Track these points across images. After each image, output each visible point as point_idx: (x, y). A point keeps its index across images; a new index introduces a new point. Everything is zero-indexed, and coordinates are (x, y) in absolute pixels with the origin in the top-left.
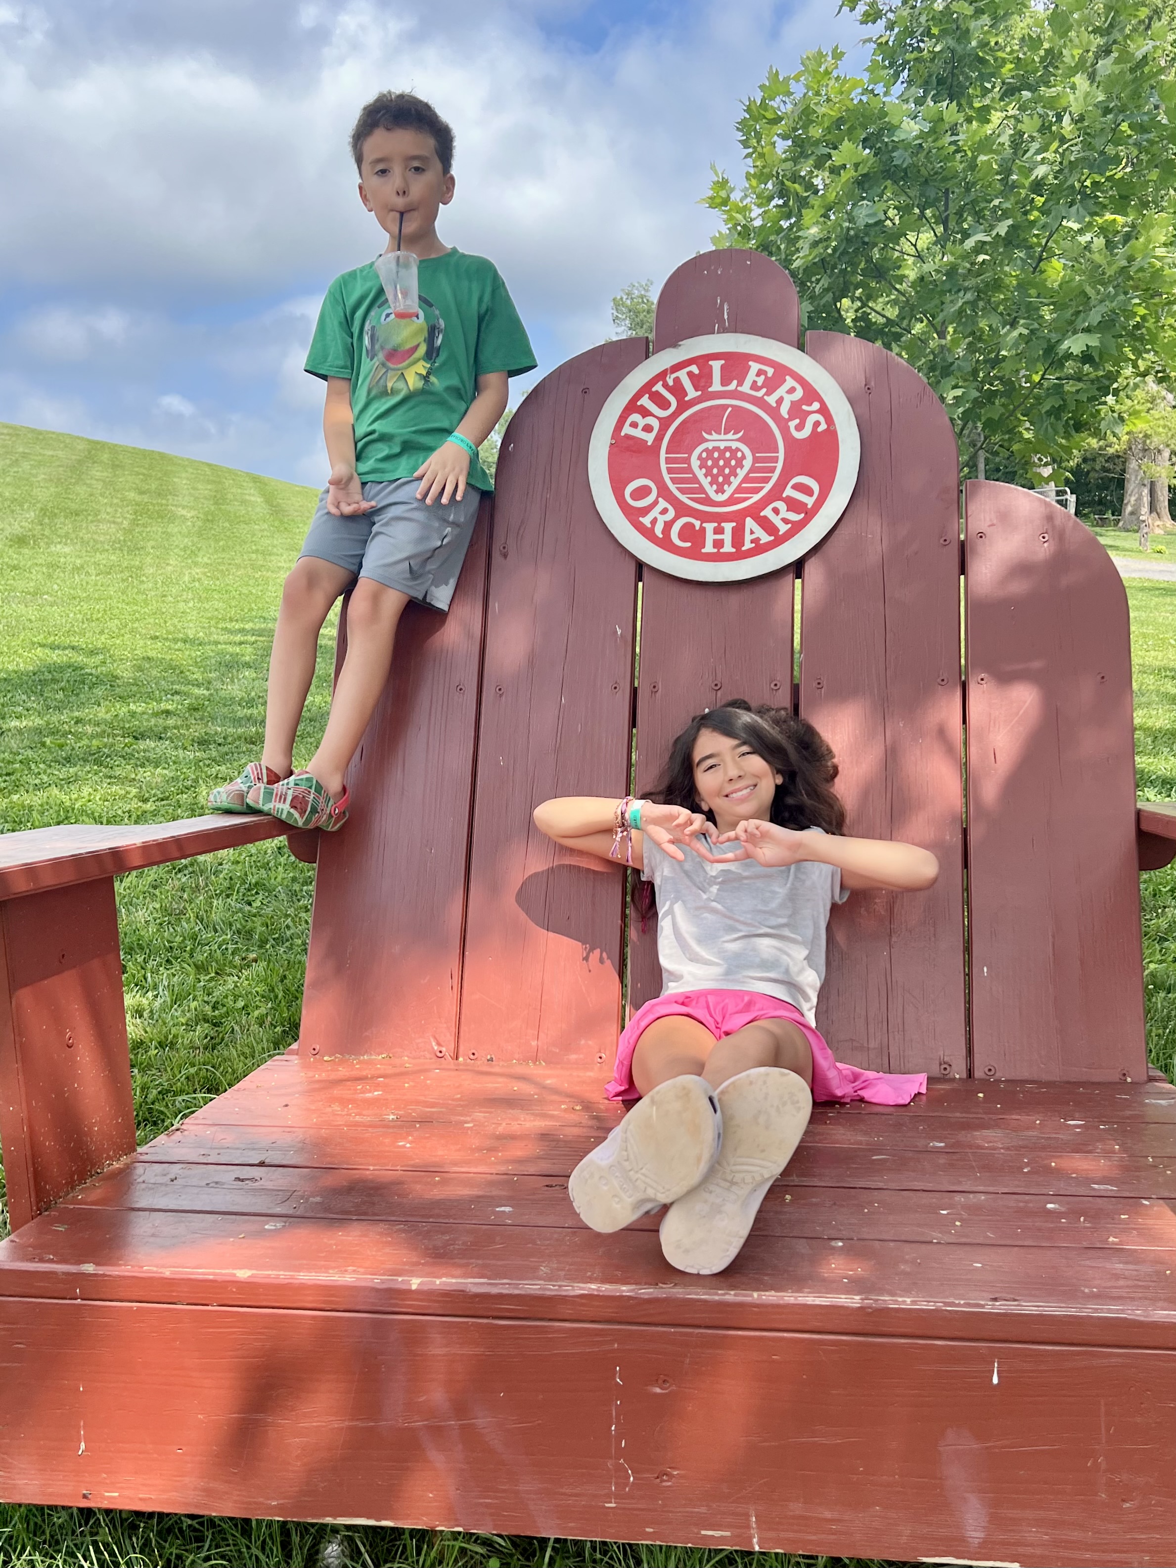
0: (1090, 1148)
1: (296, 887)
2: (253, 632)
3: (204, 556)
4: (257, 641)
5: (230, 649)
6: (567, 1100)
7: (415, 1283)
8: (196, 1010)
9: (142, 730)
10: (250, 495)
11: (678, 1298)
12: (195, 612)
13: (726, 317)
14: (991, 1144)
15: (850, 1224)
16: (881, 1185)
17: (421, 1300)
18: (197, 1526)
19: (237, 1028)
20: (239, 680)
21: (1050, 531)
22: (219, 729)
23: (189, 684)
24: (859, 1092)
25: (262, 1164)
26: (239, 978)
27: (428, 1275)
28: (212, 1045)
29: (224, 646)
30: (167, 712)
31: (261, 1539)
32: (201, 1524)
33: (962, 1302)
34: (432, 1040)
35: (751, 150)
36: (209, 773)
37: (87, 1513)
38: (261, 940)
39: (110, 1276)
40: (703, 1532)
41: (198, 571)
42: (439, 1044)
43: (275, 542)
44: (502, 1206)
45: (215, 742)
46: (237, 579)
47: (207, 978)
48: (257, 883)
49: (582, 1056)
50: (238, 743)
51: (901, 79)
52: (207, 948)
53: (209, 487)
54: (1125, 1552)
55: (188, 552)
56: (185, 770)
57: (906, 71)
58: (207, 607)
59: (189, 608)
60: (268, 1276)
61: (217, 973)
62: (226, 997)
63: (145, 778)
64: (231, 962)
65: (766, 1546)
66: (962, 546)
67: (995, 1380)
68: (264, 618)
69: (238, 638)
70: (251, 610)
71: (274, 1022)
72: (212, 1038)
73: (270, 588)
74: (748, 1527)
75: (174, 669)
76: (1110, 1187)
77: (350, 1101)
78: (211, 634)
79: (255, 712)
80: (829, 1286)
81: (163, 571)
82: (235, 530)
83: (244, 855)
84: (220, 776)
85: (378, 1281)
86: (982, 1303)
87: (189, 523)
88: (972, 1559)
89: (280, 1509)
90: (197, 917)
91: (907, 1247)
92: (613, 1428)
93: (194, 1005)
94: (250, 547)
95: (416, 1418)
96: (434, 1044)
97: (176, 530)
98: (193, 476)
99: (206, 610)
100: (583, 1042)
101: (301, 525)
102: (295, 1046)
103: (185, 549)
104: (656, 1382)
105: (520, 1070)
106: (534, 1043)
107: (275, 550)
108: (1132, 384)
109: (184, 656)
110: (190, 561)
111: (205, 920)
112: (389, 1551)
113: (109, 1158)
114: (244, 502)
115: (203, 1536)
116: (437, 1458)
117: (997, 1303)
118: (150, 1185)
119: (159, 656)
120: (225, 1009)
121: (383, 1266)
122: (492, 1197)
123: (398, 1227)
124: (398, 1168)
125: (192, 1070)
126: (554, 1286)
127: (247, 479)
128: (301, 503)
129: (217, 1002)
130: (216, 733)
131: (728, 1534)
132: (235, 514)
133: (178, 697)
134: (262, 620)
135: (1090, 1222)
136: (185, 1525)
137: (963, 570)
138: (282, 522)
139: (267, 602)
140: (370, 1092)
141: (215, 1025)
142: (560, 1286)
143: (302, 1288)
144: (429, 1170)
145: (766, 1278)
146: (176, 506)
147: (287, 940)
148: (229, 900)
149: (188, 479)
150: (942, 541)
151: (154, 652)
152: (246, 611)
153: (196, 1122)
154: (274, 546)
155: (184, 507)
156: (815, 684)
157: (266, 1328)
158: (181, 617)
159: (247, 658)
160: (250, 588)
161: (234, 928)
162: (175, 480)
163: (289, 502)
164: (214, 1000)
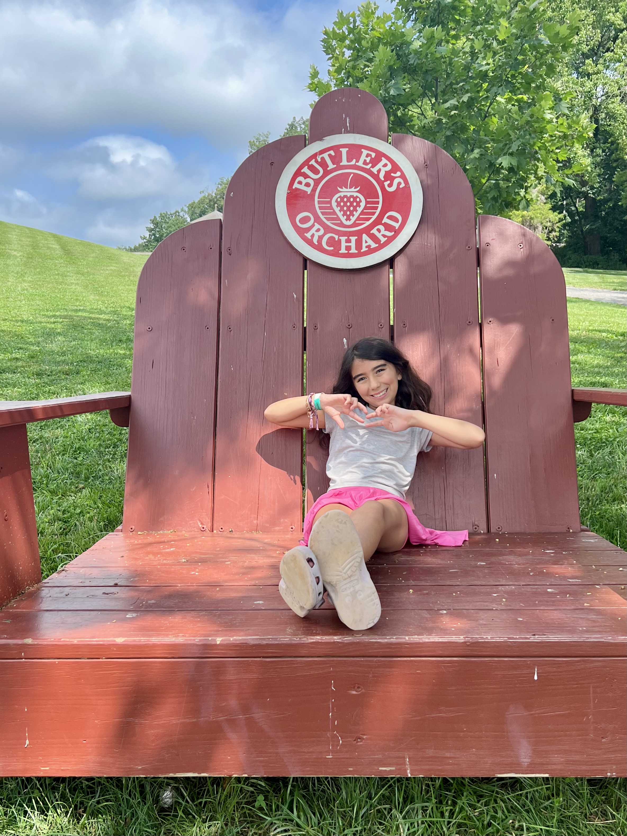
0: (561, 563)
1: (102, 449)
2: (61, 317)
3: (28, 277)
4: (63, 321)
5: (49, 325)
6: (279, 549)
7: (219, 641)
8: (53, 514)
9: (3, 368)
10: (52, 244)
11: (366, 642)
12: (26, 306)
13: (348, 125)
14: (510, 563)
15: (448, 603)
16: (458, 583)
17: (222, 650)
18: (91, 785)
19: (78, 523)
20: (55, 342)
21: (524, 243)
22: (47, 367)
23: (27, 344)
24: (435, 541)
25: (116, 585)
26: (76, 498)
27: (225, 636)
28: (64, 533)
29: (45, 324)
30: (17, 359)
31: (129, 789)
32: (94, 784)
33: (517, 637)
34: (198, 521)
35: (331, 56)
36: (45, 390)
37: (29, 779)
38: (85, 478)
39: (40, 645)
40: (380, 769)
41: (26, 285)
42: (202, 524)
43: (68, 270)
44: (257, 601)
45: (46, 374)
46: (49, 289)
47: (57, 498)
48: (79, 448)
49: (282, 528)
50: (59, 374)
51: (411, 19)
52: (55, 482)
53: (29, 240)
54: (602, 765)
55: (19, 275)
56: (31, 389)
57: (414, 14)
58: (33, 304)
59: (23, 304)
60: (134, 641)
61: (62, 495)
62: (70, 507)
63: (8, 393)
64: (69, 489)
65: (414, 773)
66: (478, 250)
67: (536, 678)
68: (66, 310)
69: (52, 320)
70: (58, 305)
71: (99, 520)
72: (64, 529)
73: (67, 294)
74: (405, 764)
75: (18, 336)
76: (577, 580)
77: (158, 553)
78: (37, 318)
79: (67, 358)
80: (444, 631)
81: (6, 284)
82: (45, 263)
83: (70, 433)
84: (51, 392)
85: (197, 640)
86: (528, 637)
87: (19, 259)
88: (524, 774)
89: (144, 771)
90: (48, 466)
91: (481, 613)
92: (330, 715)
93: (51, 512)
94: (54, 272)
95: (220, 715)
96: (199, 524)
97: (12, 263)
98: (19, 234)
99: (32, 305)
100: (282, 520)
101: (82, 261)
102: (120, 528)
103: (17, 273)
104: (353, 688)
105: (248, 535)
106: (255, 522)
107: (68, 274)
108: (534, 184)
109: (23, 329)
110: (21, 279)
111: (52, 467)
112: (199, 794)
113: (28, 585)
114: (48, 248)
115: (95, 791)
116: (233, 736)
117: (536, 637)
118: (54, 598)
119: (9, 329)
120: (69, 514)
121: (199, 633)
122: (251, 597)
123: (202, 613)
124: (194, 585)
125: (55, 546)
126: (297, 638)
127: (50, 236)
128: (81, 249)
129: (64, 510)
130: (46, 370)
131: (393, 768)
132: (45, 254)
133: (22, 351)
134: (65, 310)
135: (572, 597)
136: (84, 785)
137: (479, 264)
138: (71, 259)
139: (67, 301)
140: (168, 548)
141: (65, 522)
142: (300, 638)
143: (154, 646)
144: (213, 585)
145: (410, 630)
146: (10, 249)
147: (100, 477)
148: (65, 457)
149: (16, 235)
150: (467, 248)
151: (6, 327)
152: (55, 306)
153: (73, 566)
154: (68, 272)
155: (15, 250)
156: (402, 325)
157: (134, 670)
158: (19, 309)
159: (59, 331)
160: (56, 294)
161: (69, 471)
162: (9, 236)
163: (74, 248)
164: (63, 509)
